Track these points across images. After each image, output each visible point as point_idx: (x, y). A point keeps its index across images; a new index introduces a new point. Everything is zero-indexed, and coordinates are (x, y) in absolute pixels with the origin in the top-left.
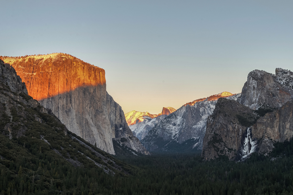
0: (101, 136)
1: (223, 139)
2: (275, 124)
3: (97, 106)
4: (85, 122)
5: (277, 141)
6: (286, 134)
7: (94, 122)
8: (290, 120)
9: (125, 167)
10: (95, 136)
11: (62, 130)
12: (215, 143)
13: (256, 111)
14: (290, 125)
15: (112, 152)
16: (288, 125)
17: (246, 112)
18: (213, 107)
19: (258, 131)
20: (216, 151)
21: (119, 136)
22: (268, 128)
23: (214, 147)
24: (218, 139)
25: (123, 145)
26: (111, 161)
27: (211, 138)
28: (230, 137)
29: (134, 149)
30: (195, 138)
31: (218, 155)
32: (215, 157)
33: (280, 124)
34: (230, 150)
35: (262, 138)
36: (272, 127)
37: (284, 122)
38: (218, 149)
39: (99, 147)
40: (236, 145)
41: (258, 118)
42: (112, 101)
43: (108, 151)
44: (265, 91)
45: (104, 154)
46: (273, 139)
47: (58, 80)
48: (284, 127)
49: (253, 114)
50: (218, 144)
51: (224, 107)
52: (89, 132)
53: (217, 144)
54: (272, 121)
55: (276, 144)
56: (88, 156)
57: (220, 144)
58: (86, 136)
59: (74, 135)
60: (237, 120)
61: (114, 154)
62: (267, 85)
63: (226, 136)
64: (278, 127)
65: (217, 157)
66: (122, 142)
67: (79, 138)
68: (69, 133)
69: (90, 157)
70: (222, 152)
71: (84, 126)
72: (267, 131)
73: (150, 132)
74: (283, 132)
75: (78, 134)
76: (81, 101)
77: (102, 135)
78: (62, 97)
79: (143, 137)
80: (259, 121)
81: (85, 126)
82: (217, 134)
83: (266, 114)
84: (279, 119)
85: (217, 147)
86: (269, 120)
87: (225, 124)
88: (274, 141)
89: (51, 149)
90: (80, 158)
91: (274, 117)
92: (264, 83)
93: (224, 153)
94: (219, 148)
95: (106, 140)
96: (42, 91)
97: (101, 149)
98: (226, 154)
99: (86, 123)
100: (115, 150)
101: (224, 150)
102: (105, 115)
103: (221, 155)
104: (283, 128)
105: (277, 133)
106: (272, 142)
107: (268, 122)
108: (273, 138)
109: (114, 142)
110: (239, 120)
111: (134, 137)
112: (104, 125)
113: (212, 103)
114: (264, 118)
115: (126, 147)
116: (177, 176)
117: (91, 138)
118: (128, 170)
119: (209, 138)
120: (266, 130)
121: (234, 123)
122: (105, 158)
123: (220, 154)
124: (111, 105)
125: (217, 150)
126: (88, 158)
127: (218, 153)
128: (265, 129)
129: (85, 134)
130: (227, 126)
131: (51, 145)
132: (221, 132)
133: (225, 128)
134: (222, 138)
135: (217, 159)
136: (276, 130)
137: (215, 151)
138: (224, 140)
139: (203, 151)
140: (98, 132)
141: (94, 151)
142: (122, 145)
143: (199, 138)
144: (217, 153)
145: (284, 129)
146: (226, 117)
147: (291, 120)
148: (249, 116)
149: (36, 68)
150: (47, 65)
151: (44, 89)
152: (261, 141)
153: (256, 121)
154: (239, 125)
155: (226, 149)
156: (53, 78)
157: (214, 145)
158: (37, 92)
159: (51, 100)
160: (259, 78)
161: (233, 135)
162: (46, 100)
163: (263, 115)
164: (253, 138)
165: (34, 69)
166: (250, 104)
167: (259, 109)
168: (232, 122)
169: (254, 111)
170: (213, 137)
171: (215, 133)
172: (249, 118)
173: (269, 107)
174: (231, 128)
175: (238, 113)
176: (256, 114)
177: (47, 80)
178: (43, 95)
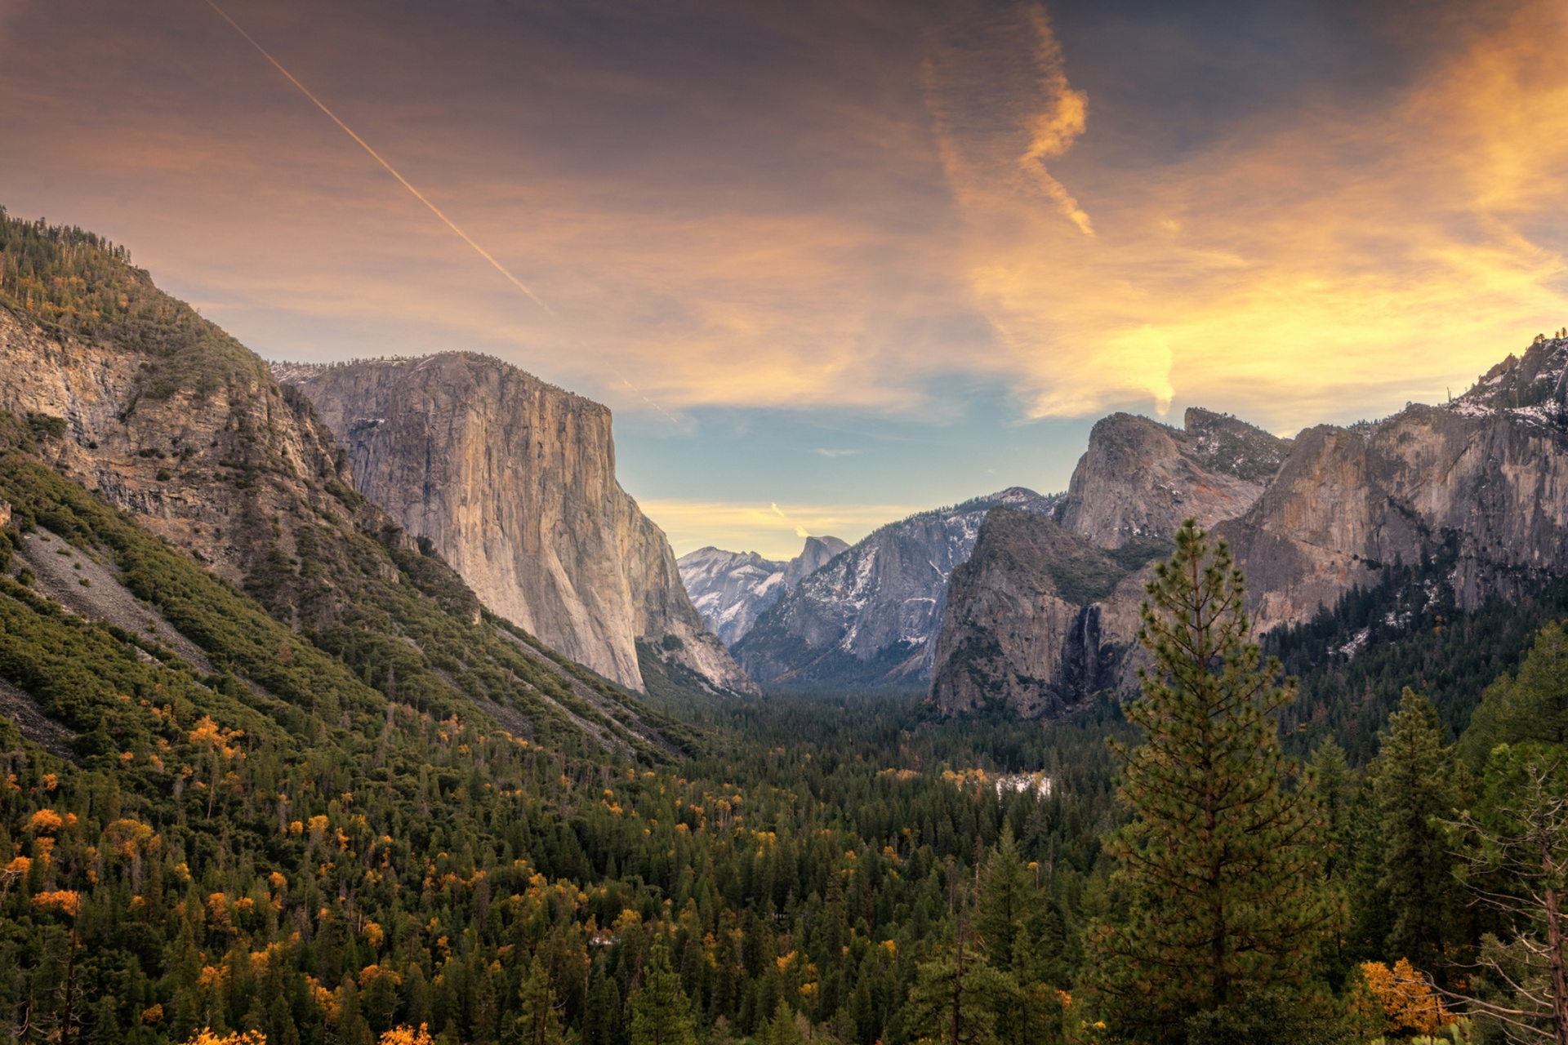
0: (598, 629)
1: (1002, 644)
3: (584, 530)
4: (544, 583)
7: (575, 581)
9: (671, 732)
10: (576, 629)
11: (466, 608)
12: (974, 659)
13: (1112, 554)
15: (634, 680)
17: (1080, 554)
18: (971, 535)
19: (1121, 618)
20: (978, 684)
21: (656, 629)
23: (973, 671)
24: (984, 644)
25: (671, 659)
26: (626, 711)
27: (961, 642)
28: (1027, 639)
29: (708, 672)
30: (913, 640)
31: (985, 698)
32: (973, 704)
34: (1024, 681)
35: (1132, 644)
38: (985, 677)
39: (592, 663)
40: (1045, 664)
41: (1120, 577)
42: (636, 515)
43: (619, 678)
45: (602, 686)
47: (455, 442)
49: (1104, 564)
50: (984, 660)
51: (1007, 536)
52: (557, 614)
53: (981, 663)
56: (548, 692)
57: (991, 661)
58: (547, 628)
59: (507, 626)
60: (1049, 580)
61: (641, 690)
62: (1156, 463)
63: (1012, 635)
65: (981, 704)
66: (667, 649)
67: (520, 634)
68: (487, 616)
69: (555, 697)
70: (996, 687)
71: (543, 594)
73: (763, 617)
75: (518, 623)
76: (532, 512)
77: (601, 625)
78: (469, 497)
79: (738, 634)
80: (1123, 585)
81: (547, 594)
82: (982, 630)
83: (1148, 563)
85: (979, 672)
87: (1010, 594)
89: (426, 666)
90: (520, 699)
92: (1145, 459)
93: (1005, 691)
94: (987, 675)
95: (612, 641)
96: (405, 477)
98: (1009, 694)
99: (548, 585)
100: (643, 676)
101: (1003, 682)
102: (610, 560)
103: (993, 699)
109: (640, 646)
110: (1055, 583)
111: (708, 634)
112: (607, 592)
113: (972, 525)
115: (682, 666)
116: (841, 766)
117: (563, 634)
118: (682, 742)
119: (955, 643)
121: (1040, 593)
122: (605, 701)
123: (991, 695)
124: (633, 524)
125: (981, 680)
126: (548, 699)
127: (985, 691)
129: (547, 623)
130: (1015, 601)
131: (426, 657)
132: (995, 621)
133: (1009, 609)
134: (997, 642)
135: (981, 710)
137: (974, 686)
138: (1006, 647)
139: (936, 685)
140: (586, 617)
141: (568, 678)
142: (668, 658)
143: (926, 642)
144: (982, 691)
146: (1014, 572)
148: (1091, 570)
149: (386, 402)
150: (421, 392)
151: (410, 469)
152: (1128, 653)
153: (1113, 585)
154: (1057, 599)
155: (1012, 678)
156: (442, 435)
157: (970, 666)
158: (391, 479)
159: (433, 506)
160: (1128, 441)
161: (1036, 630)
162: (419, 507)
163: (1138, 567)
164: (1102, 642)
165: (378, 403)
166: (1096, 528)
167: (1124, 547)
168: (1032, 588)
169: (1107, 551)
170: (969, 639)
171: (974, 625)
172: (1090, 576)
173: (1160, 540)
174: (1031, 608)
175: (1055, 560)
176: (1114, 564)
177: (421, 440)
178: (407, 490)
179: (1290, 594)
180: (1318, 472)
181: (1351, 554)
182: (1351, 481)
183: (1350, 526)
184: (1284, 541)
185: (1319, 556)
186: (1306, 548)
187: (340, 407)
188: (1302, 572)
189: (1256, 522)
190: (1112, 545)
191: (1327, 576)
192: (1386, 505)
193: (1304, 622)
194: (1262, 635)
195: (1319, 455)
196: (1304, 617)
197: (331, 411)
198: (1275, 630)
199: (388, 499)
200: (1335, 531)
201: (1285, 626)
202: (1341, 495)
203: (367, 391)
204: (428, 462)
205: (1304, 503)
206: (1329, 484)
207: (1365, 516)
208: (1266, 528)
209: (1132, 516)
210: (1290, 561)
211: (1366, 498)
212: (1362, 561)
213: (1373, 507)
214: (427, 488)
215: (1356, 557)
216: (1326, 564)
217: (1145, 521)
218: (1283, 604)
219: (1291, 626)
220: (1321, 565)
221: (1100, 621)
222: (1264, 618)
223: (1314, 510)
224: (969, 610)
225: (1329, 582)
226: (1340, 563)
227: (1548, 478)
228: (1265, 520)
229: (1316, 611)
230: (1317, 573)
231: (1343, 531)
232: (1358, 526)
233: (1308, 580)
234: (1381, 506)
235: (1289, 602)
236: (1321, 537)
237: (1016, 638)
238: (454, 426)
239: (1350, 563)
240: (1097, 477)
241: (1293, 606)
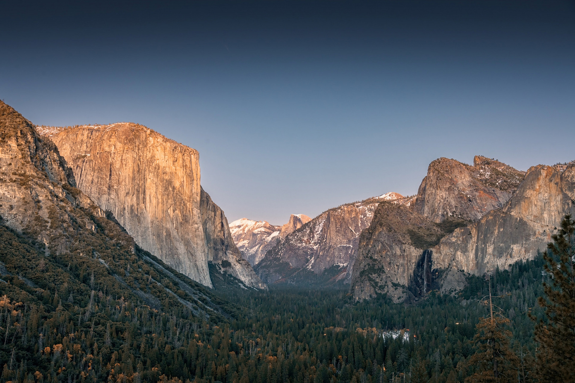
0: (190, 257)
1: (385, 267)
2: (470, 246)
3: (185, 209)
4: (165, 234)
5: (472, 273)
6: (488, 263)
7: (180, 234)
8: (494, 240)
9: (226, 307)
10: (180, 257)
11: (128, 245)
12: (371, 274)
13: (438, 225)
14: (494, 248)
15: (207, 282)
16: (490, 249)
17: (423, 225)
18: (370, 215)
19: (442, 256)
20: (373, 287)
21: (219, 257)
22: (459, 253)
23: (370, 280)
24: (376, 267)
25: (225, 272)
26: (204, 297)
27: (365, 266)
28: (397, 265)
29: (243, 279)
30: (341, 265)
31: (376, 293)
32: (371, 296)
33: (477, 246)
34: (396, 285)
35: (447, 269)
36: (465, 251)
37: (485, 242)
38: (376, 283)
39: (187, 273)
40: (406, 278)
41: (443, 236)
42: (210, 202)
43: (200, 280)
44: (456, 193)
45: (193, 284)
46: (465, 270)
47: (124, 166)
48: (484, 252)
49: (434, 230)
50: (376, 275)
51: (388, 216)
52: (171, 249)
53: (374, 276)
54: (466, 242)
55: (470, 278)
56: (167, 287)
57: (379, 275)
58: (166, 256)
59: (148, 254)
60: (408, 237)
61: (211, 286)
62: (460, 182)
63: (390, 263)
64: (474, 251)
65: (374, 296)
66: (223, 267)
67: (154, 258)
68: (138, 250)
69: (171, 289)
70: (382, 288)
71: (164, 239)
72: (457, 256)
73: (269, 252)
74: (483, 259)
75: (154, 252)
76: (160, 200)
77: (192, 255)
78: (130, 192)
79: (257, 261)
80: (443, 240)
81: (166, 239)
82: (375, 260)
83: (456, 230)
84: (476, 238)
85: (374, 280)
86: (461, 239)
87: (389, 243)
88: (466, 274)
89: (109, 273)
90: (154, 290)
91: (469, 235)
92: (455, 180)
93: (386, 290)
94: (378, 282)
95: (197, 263)
96: (99, 182)
97: (189, 277)
98: (388, 291)
99: (167, 235)
100: (212, 280)
101: (385, 285)
102: (197, 224)
103: (380, 294)
104: (482, 253)
105: (472, 261)
106: (464, 275)
107: (459, 242)
108: (465, 269)
109: (211, 266)
110: (411, 239)
111: (243, 260)
112: (195, 239)
113: (370, 210)
114: (452, 237)
115: (231, 276)
116: (308, 325)
117: (174, 259)
118: (231, 312)
119: (362, 266)
120: (454, 255)
121: (404, 243)
122: (195, 291)
123: (379, 292)
124: (208, 207)
125: (375, 285)
126: (168, 290)
127: (377, 290)
128: (453, 253)
129: (166, 254)
130: (391, 247)
131: (109, 268)
132: (382, 256)
133: (388, 251)
134: (382, 266)
135: (375, 299)
136: (472, 255)
137: (371, 287)
138: (387, 269)
139: (353, 286)
140: (185, 251)
141: (177, 280)
142: (223, 271)
143: (347, 266)
144: (375, 290)
145: (483, 255)
146: (391, 233)
147: (496, 241)
148: (428, 233)
149: (91, 146)
150: (108, 141)
151: (102, 178)
152: (445, 273)
153: (439, 240)
154: (411, 246)
155: (390, 284)
156: (118, 162)
157: (369, 277)
158: (92, 183)
159: (112, 196)
160: (447, 171)
161: (401, 261)
162: (105, 197)
163: (451, 231)
164: (433, 268)
165: (87, 147)
166: (430, 212)
167: (444, 222)
168: (399, 241)
169: (436, 224)
170: (369, 265)
171: (371, 258)
172: (428, 235)
173: (461, 218)
174: (399, 250)
175: (411, 227)
176: (439, 230)
177: (107, 165)
178: (100, 188)
179: (524, 246)
180: (538, 188)
181: (553, 227)
182: (554, 191)
183: (553, 214)
184: (521, 220)
185: (538, 227)
186: (532, 224)
187: (68, 147)
188: (530, 235)
189: (508, 211)
190: (438, 221)
191: (542, 237)
192: (570, 204)
193: (530, 260)
194: (510, 265)
195: (538, 179)
196: (531, 256)
197: (64, 149)
198: (517, 263)
199: (91, 192)
200: (546, 215)
201: (521, 260)
202: (549, 199)
203: (82, 141)
204: (111, 175)
205: (531, 202)
206: (543, 193)
207: (560, 209)
208: (512, 214)
209: (448, 207)
210: (524, 230)
211: (561, 200)
212: (558, 230)
213: (564, 204)
214: (110, 188)
215: (555, 228)
216: (541, 231)
217: (454, 210)
218: (520, 250)
219: (524, 261)
220: (539, 232)
221: (432, 257)
222: (511, 257)
223: (536, 206)
224: (369, 251)
225: (543, 240)
226: (548, 231)
228: (512, 210)
229: (536, 254)
230: (537, 236)
231: (550, 216)
232: (557, 213)
233: (532, 239)
234: (568, 204)
235: (523, 250)
236: (538, 218)
237: (392, 265)
238: (124, 158)
239: (553, 231)
240: (432, 189)
241: (525, 251)
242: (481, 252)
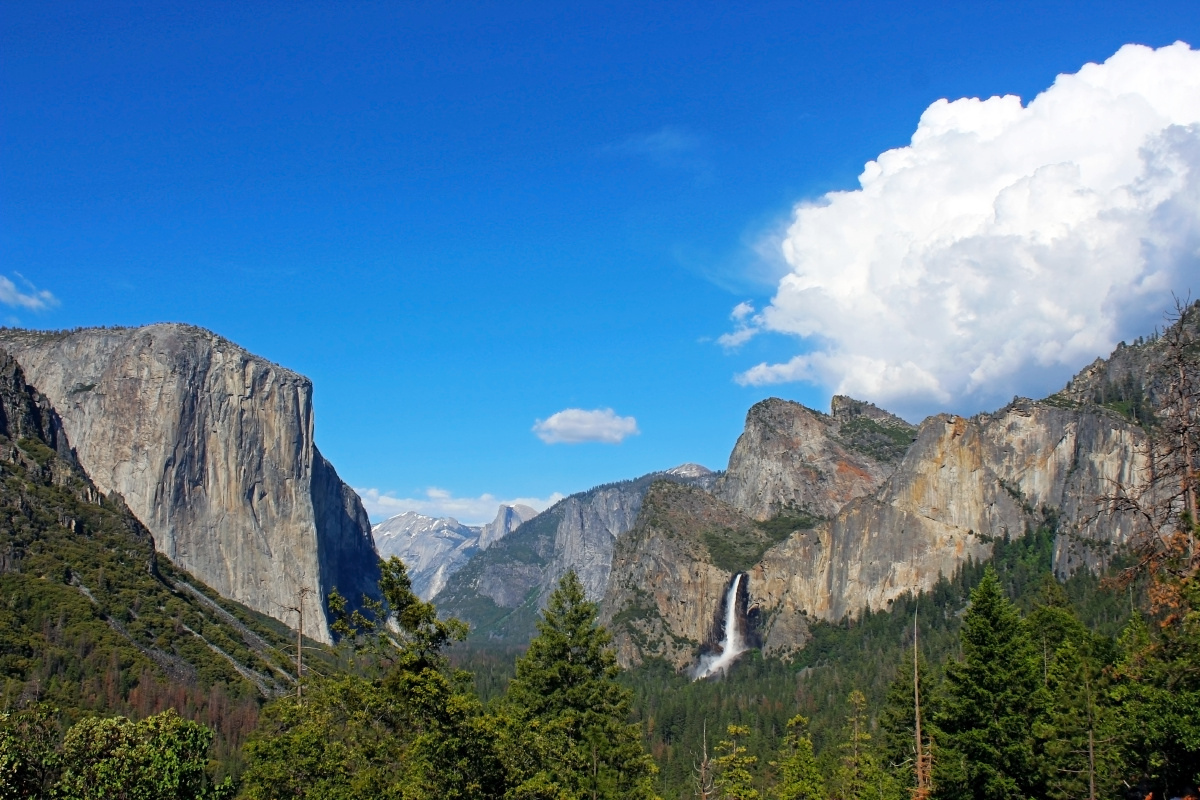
0: (291, 585)
1: (660, 607)
2: (816, 564)
3: (282, 491)
5: (820, 616)
6: (850, 597)
7: (270, 540)
8: (862, 553)
10: (271, 584)
12: (634, 620)
13: (763, 526)
14: (862, 569)
16: (854, 571)
17: (734, 525)
19: (767, 585)
20: (637, 644)
22: (797, 578)
23: (631, 630)
24: (644, 607)
27: (623, 605)
28: (682, 602)
31: (642, 656)
32: (631, 663)
33: (831, 566)
34: (680, 642)
35: (775, 609)
36: (808, 574)
37: (845, 558)
38: (643, 637)
39: (284, 617)
40: (699, 625)
41: (768, 545)
43: (310, 631)
44: (797, 464)
46: (809, 612)
48: (843, 575)
49: (755, 534)
50: (643, 622)
51: (668, 507)
52: (253, 570)
53: (639, 623)
54: (809, 556)
55: (817, 628)
57: (649, 621)
58: (243, 583)
60: (704, 549)
62: (804, 444)
63: (669, 599)
64: (825, 575)
65: (639, 661)
70: (653, 646)
71: (239, 550)
72: (793, 585)
74: (841, 589)
76: (233, 474)
78: (176, 458)
80: (769, 553)
81: (243, 550)
82: (642, 593)
83: (792, 535)
84: (829, 549)
85: (637, 632)
86: (801, 551)
87: (668, 560)
88: (810, 618)
91: (815, 544)
92: (795, 440)
93: (661, 649)
94: (646, 635)
96: (117, 437)
97: (288, 625)
101: (659, 641)
102: (305, 521)
103: (650, 657)
104: (840, 579)
105: (822, 593)
106: (806, 619)
107: (798, 558)
108: (808, 608)
110: (710, 551)
112: (301, 550)
114: (785, 548)
119: (617, 604)
120: (789, 583)
121: (696, 560)
123: (647, 653)
124: (330, 489)
125: (640, 641)
127: (643, 649)
128: (786, 579)
129: (243, 578)
130: (672, 566)
132: (654, 586)
133: (667, 575)
134: (656, 605)
135: (639, 667)
136: (821, 582)
137: (633, 644)
138: (662, 610)
140: (281, 574)
144: (640, 649)
145: (841, 582)
146: (673, 541)
147: (864, 555)
148: (742, 540)
149: (103, 367)
150: (136, 359)
151: (123, 430)
152: (772, 616)
153: (761, 553)
154: (710, 566)
155: (668, 640)
156: (153, 399)
157: (629, 626)
158: (103, 440)
159: (141, 465)
160: (780, 423)
161: (691, 594)
162: (126, 467)
163: (784, 537)
164: (751, 606)
165: (96, 368)
166: (750, 501)
167: (774, 519)
168: (688, 555)
169: (758, 523)
170: (630, 601)
171: (635, 588)
172: (742, 545)
173: (805, 513)
174: (687, 574)
175: (710, 530)
176: (764, 535)
177: (133, 404)
178: (117, 449)
179: (915, 564)
180: (939, 456)
181: (967, 529)
182: (968, 463)
183: (966, 504)
184: (910, 516)
185: (939, 529)
186: (929, 523)
187: (60, 370)
188: (925, 544)
189: (886, 499)
190: (763, 518)
191: (947, 549)
192: (997, 486)
193: (925, 590)
194: (890, 601)
195: (941, 440)
196: (926, 585)
197: (52, 374)
198: (902, 597)
199: (100, 457)
200: (953, 508)
201: (909, 592)
202: (959, 477)
203: (87, 356)
204: (139, 423)
205: (927, 483)
206: (948, 466)
207: (979, 496)
208: (894, 504)
209: (781, 491)
210: (916, 535)
211: (981, 479)
212: (976, 536)
213: (986, 488)
214: (137, 448)
215: (971, 532)
216: (946, 538)
217: (793, 497)
218: (908, 573)
219: (915, 593)
220: (941, 539)
221: (748, 586)
222: (892, 585)
223: (936, 489)
224: (631, 575)
225: (948, 554)
226: (957, 538)
227: (1127, 465)
228: (894, 497)
229: (936, 580)
230: (937, 546)
231: (961, 508)
232: (973, 504)
233: (929, 551)
234: (993, 488)
235: (914, 572)
236: (940, 513)
237: (673, 602)
238: (165, 391)
239: (966, 538)
240: (752, 456)
241: (917, 575)
242: (838, 575)
